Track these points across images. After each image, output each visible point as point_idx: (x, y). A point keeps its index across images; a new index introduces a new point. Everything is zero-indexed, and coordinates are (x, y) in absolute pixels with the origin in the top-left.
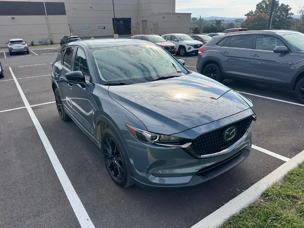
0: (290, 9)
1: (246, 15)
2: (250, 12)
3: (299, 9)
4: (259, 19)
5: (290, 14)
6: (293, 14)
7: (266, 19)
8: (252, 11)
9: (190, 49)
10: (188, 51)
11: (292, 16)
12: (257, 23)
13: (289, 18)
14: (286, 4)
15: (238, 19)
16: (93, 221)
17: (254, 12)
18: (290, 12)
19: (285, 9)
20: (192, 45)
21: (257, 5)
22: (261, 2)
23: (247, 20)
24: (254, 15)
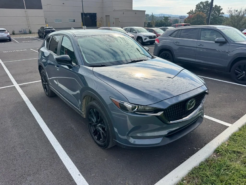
0: (222, 9)
1: (188, 13)
2: (191, 11)
3: (229, 10)
4: (198, 16)
5: (222, 13)
6: (223, 13)
7: (203, 16)
8: (192, 10)
9: (146, 39)
10: (144, 41)
11: (223, 15)
12: (196, 19)
13: (220, 16)
14: (218, 6)
15: (182, 16)
16: (84, 176)
17: (194, 11)
18: (221, 12)
19: (218, 9)
20: (147, 36)
21: (196, 6)
22: (199, 3)
23: (188, 18)
24: (194, 13)
